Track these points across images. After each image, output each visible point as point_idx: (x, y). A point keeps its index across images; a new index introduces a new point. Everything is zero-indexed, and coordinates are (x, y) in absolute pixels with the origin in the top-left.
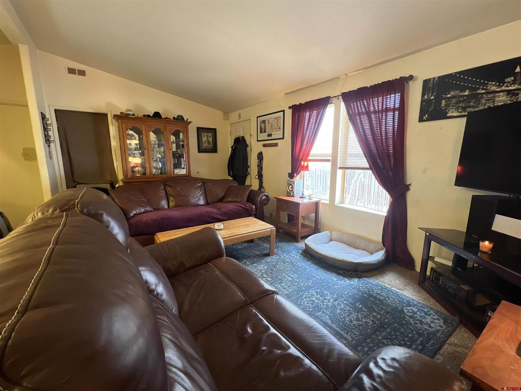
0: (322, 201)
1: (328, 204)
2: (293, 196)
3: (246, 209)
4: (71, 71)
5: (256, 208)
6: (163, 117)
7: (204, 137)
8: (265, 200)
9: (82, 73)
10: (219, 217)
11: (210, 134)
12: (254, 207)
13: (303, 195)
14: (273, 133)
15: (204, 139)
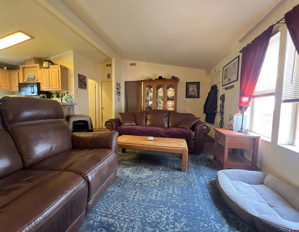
0: (262, 138)
1: (269, 143)
2: (232, 130)
3: (185, 133)
4: (131, 65)
5: (195, 134)
6: (163, 78)
7: (191, 87)
8: (205, 129)
9: (135, 64)
10: (163, 134)
11: (195, 86)
12: (194, 133)
13: (242, 129)
14: (231, 77)
15: (191, 89)
